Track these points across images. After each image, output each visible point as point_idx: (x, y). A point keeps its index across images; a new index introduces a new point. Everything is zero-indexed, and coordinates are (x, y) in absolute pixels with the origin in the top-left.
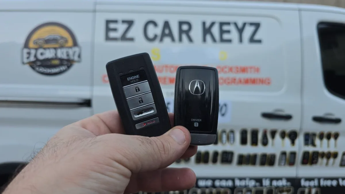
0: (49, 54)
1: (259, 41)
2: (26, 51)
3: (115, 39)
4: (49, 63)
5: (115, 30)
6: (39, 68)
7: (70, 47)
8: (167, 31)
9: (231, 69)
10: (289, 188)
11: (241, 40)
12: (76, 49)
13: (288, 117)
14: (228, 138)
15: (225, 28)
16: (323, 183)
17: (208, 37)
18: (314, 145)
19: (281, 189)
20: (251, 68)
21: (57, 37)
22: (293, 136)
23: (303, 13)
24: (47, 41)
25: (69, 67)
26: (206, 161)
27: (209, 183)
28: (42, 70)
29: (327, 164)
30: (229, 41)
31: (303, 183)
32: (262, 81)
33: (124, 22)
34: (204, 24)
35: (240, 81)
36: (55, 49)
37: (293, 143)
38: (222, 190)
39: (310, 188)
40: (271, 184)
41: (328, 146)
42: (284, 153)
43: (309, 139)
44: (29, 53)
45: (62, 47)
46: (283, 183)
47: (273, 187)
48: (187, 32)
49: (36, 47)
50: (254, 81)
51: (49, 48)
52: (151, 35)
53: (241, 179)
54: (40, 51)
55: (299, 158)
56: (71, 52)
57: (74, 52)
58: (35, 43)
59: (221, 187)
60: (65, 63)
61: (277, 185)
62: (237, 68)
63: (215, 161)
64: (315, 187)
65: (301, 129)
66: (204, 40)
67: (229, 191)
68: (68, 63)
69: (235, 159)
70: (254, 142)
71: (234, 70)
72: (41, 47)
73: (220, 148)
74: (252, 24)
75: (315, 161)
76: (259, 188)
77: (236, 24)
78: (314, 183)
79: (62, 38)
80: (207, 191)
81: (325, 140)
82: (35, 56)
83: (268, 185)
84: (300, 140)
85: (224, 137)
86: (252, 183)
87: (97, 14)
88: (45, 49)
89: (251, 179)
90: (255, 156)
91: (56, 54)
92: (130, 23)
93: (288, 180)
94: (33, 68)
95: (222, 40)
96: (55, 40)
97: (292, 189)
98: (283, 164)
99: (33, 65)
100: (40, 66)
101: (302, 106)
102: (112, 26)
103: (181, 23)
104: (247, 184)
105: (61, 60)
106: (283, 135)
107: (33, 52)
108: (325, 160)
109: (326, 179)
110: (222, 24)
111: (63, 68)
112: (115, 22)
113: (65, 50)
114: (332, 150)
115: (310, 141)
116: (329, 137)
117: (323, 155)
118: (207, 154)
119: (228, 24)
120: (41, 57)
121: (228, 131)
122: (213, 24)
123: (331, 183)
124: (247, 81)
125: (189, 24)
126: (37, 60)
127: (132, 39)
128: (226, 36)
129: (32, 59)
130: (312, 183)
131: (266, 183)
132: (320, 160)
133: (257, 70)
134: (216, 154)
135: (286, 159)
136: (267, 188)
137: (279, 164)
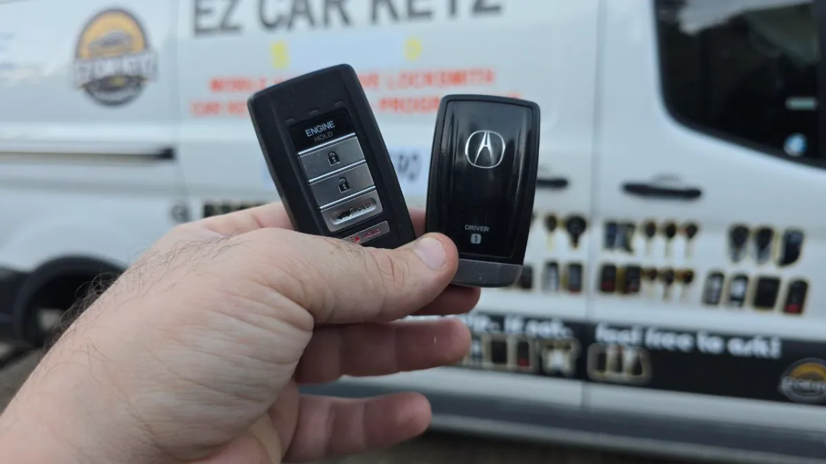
0: (108, 68)
1: (496, 9)
2: (78, 65)
5: (208, 12)
7: (140, 53)
8: (301, 6)
9: (429, 78)
11: (453, 8)
12: (149, 56)
13: (559, 184)
16: (654, 339)
17: (383, 11)
18: (627, 247)
21: (120, 35)
24: (105, 44)
28: (103, 96)
29: (666, 296)
30: (427, 14)
31: (602, 334)
36: (119, 57)
37: (575, 240)
40: (524, 329)
41: (668, 252)
42: (552, 265)
43: (617, 234)
46: (553, 330)
48: (340, 4)
51: (109, 57)
52: (271, 15)
54: (98, 63)
55: (591, 277)
57: (148, 63)
58: (90, 48)
61: (538, 334)
62: (443, 74)
64: (630, 345)
65: (595, 213)
66: (374, 17)
68: (135, 82)
72: (98, 56)
75: (633, 285)
76: (497, 333)
78: (631, 338)
79: (127, 37)
81: (659, 239)
82: (92, 73)
83: (518, 331)
84: (594, 237)
86: (481, 325)
88: (105, 59)
89: (480, 313)
91: (120, 67)
93: (567, 324)
94: (90, 94)
95: (412, 14)
96: (116, 42)
98: (553, 286)
99: (90, 89)
100: (100, 90)
101: (596, 159)
102: (205, 5)
105: (128, 78)
106: (551, 223)
107: (88, 66)
108: (659, 287)
113: (133, 60)
114: (678, 263)
115: (618, 240)
116: (670, 231)
117: (653, 274)
123: (675, 341)
126: (95, 80)
127: (235, 29)
128: (420, 5)
129: (87, 79)
130: (624, 338)
131: (513, 326)
132: (645, 285)
133: (489, 77)
135: (558, 278)
136: (516, 338)
137: (545, 287)
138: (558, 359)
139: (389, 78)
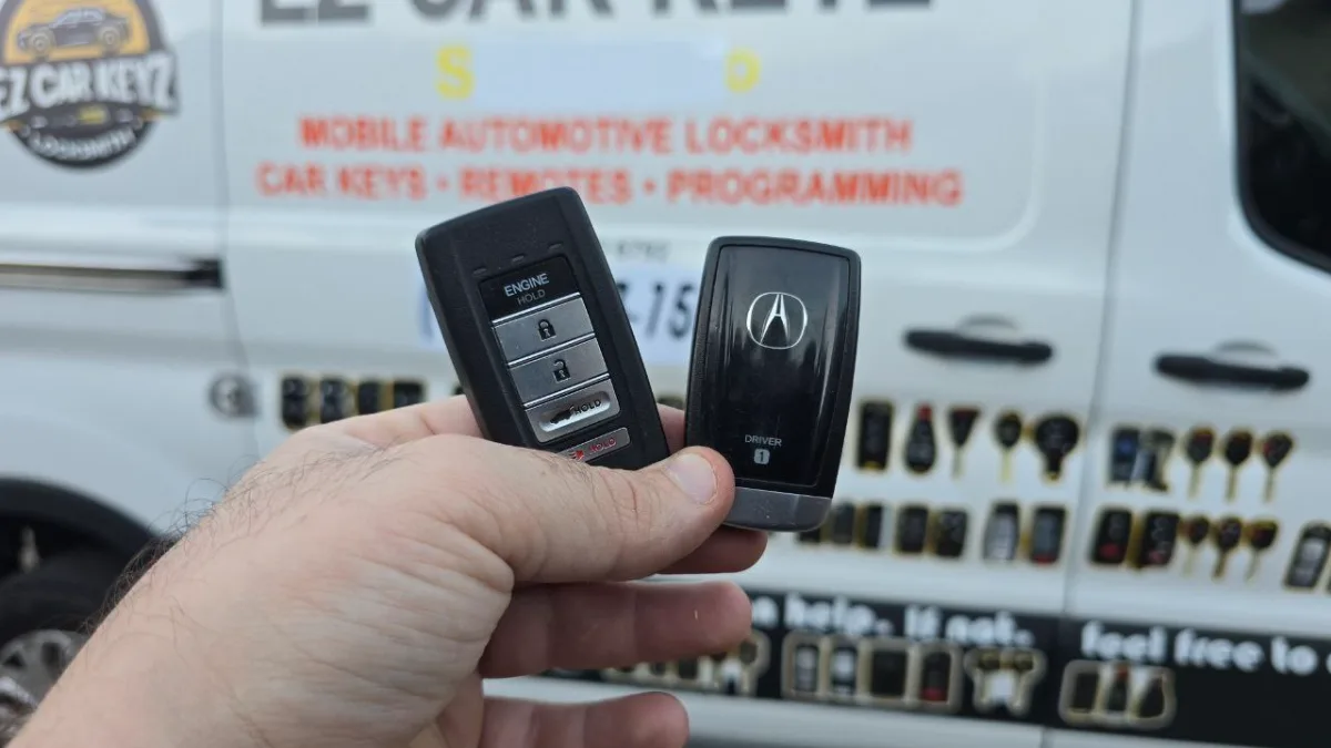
0: (70, 86)
4: (71, 122)
7: (139, 56)
9: (775, 133)
10: (1020, 658)
12: (160, 61)
13: (1035, 354)
19: (986, 657)
20: (873, 124)
21: (94, 14)
22: (1057, 437)
24: (62, 34)
25: (140, 134)
28: (52, 146)
31: (1091, 640)
32: (920, 187)
35: (818, 186)
36: (90, 62)
37: (1054, 466)
39: (1124, 664)
40: (942, 633)
42: (1007, 510)
43: (1135, 453)
44: (7, 84)
45: (110, 56)
46: (1003, 631)
47: (951, 642)
49: (28, 57)
50: (879, 188)
51: (69, 62)
53: (811, 600)
54: (42, 73)
55: (1079, 535)
56: (142, 72)
57: (154, 74)
58: (24, 43)
60: (125, 117)
61: (969, 639)
62: (806, 125)
65: (1095, 412)
67: (762, 644)
68: (134, 119)
70: (873, 455)
71: (790, 134)
72: (41, 60)
75: (1157, 553)
78: (1148, 648)
79: (110, 17)
82: (27, 95)
83: (928, 637)
84: (1091, 455)
88: (56, 65)
89: (854, 603)
90: (875, 512)
91: (92, 86)
93: (1023, 621)
94: (25, 142)
96: (86, 29)
97: (1038, 661)
98: (1002, 550)
99: (24, 128)
100: (44, 132)
101: (1109, 304)
104: (838, 622)
105: (113, 106)
106: (1009, 430)
107: (18, 77)
111: (120, 139)
113: (121, 67)
115: (1138, 467)
120: (45, 100)
124: (848, 188)
126: (35, 110)
127: (359, 13)
129: (18, 106)
130: (1135, 647)
131: (921, 626)
135: (1016, 536)
136: (924, 646)
137: (987, 553)
138: (1002, 687)
139: (690, 128)
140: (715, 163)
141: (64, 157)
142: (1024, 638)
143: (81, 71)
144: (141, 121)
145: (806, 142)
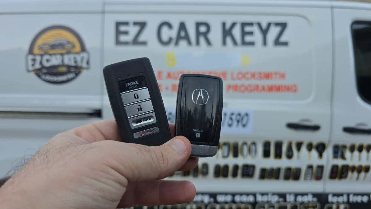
0: (55, 61)
1: (286, 44)
2: (30, 57)
3: (126, 43)
4: (55, 71)
5: (126, 33)
6: (45, 76)
7: (78, 53)
8: (183, 34)
9: (253, 76)
10: (314, 205)
11: (265, 43)
12: (84, 55)
13: (316, 128)
14: (249, 151)
15: (248, 29)
16: (353, 199)
17: (229, 40)
18: (343, 157)
19: (306, 205)
20: (276, 74)
21: (64, 41)
22: (321, 148)
23: (335, 10)
24: (53, 47)
25: (77, 75)
26: (225, 175)
27: (229, 198)
28: (48, 78)
29: (358, 178)
30: (252, 44)
31: (331, 199)
32: (288, 89)
33: (135, 24)
34: (224, 24)
35: (263, 88)
36: (62, 55)
37: (321, 155)
38: (243, 206)
39: (338, 204)
40: (296, 200)
41: (360, 159)
42: (310, 167)
43: (338, 151)
44: (34, 60)
45: (69, 53)
46: (309, 198)
47: (298, 202)
48: (205, 35)
49: (41, 53)
50: (278, 89)
51: (55, 54)
52: (165, 38)
53: (263, 194)
54: (46, 57)
55: (327, 172)
56: (79, 58)
57: (82, 59)
58: (40, 48)
59: (242, 203)
60: (73, 70)
61: (302, 201)
62: (260, 74)
63: (235, 175)
64: (343, 203)
65: (329, 141)
66: (224, 43)
67: (250, 207)
68: (76, 70)
69: (257, 173)
70: (278, 155)
71: (257, 76)
72: (46, 53)
73: (240, 161)
74: (277, 24)
75: (344, 175)
76: (283, 204)
77: (259, 25)
78: (343, 199)
79: (69, 42)
80: (227, 206)
81: (356, 153)
82: (41, 63)
83: (292, 201)
84: (329, 152)
85: (245, 149)
86: (275, 199)
87: (107, 16)
88: (51, 55)
89: (274, 194)
90: (279, 170)
91: (63, 61)
92: (142, 25)
93: (315, 195)
94: (39, 76)
95: (244, 43)
96: (61, 45)
97: (319, 205)
98: (309, 178)
99: (39, 73)
100: (45, 74)
101: (332, 116)
102: (123, 28)
103: (198, 25)
104: (270, 200)
105: (69, 67)
106: (310, 147)
107: (38, 58)
108: (355, 174)
109: (356, 194)
110: (244, 25)
111: (70, 76)
112: (126, 24)
113: (72, 56)
114: (364, 163)
115: (339, 154)
116: (360, 149)
117: (353, 169)
118: (226, 167)
119: (251, 24)
120: (47, 64)
121: (249, 143)
122: (234, 25)
123: (362, 199)
124: (271, 89)
125: (207, 25)
126: (43, 67)
127: (144, 43)
128: (248, 39)
129: (38, 66)
130: (340, 199)
131: (290, 198)
132: (350, 174)
133: (283, 76)
134: (236, 167)
135: (312, 174)
136: (292, 204)
137: (305, 179)
139: (232, 74)
140: (238, 83)
141: (52, 81)
142: (315, 199)
143: (59, 57)
144: (78, 71)
145: (261, 77)
